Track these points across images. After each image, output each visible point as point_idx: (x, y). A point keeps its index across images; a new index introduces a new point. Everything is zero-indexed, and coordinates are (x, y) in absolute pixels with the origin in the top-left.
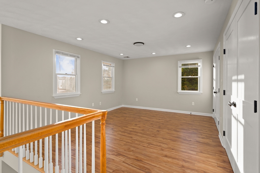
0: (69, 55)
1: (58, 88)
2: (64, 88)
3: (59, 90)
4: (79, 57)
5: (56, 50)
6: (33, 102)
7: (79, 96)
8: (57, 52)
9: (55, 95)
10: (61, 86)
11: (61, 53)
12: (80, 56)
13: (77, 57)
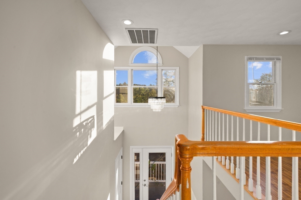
0: (265, 59)
1: (251, 100)
2: (258, 100)
3: (251, 102)
4: (280, 59)
5: (249, 56)
6: (234, 112)
7: (279, 112)
8: (249, 58)
9: (247, 108)
10: (254, 98)
11: (255, 59)
12: (281, 57)
13: (277, 59)
